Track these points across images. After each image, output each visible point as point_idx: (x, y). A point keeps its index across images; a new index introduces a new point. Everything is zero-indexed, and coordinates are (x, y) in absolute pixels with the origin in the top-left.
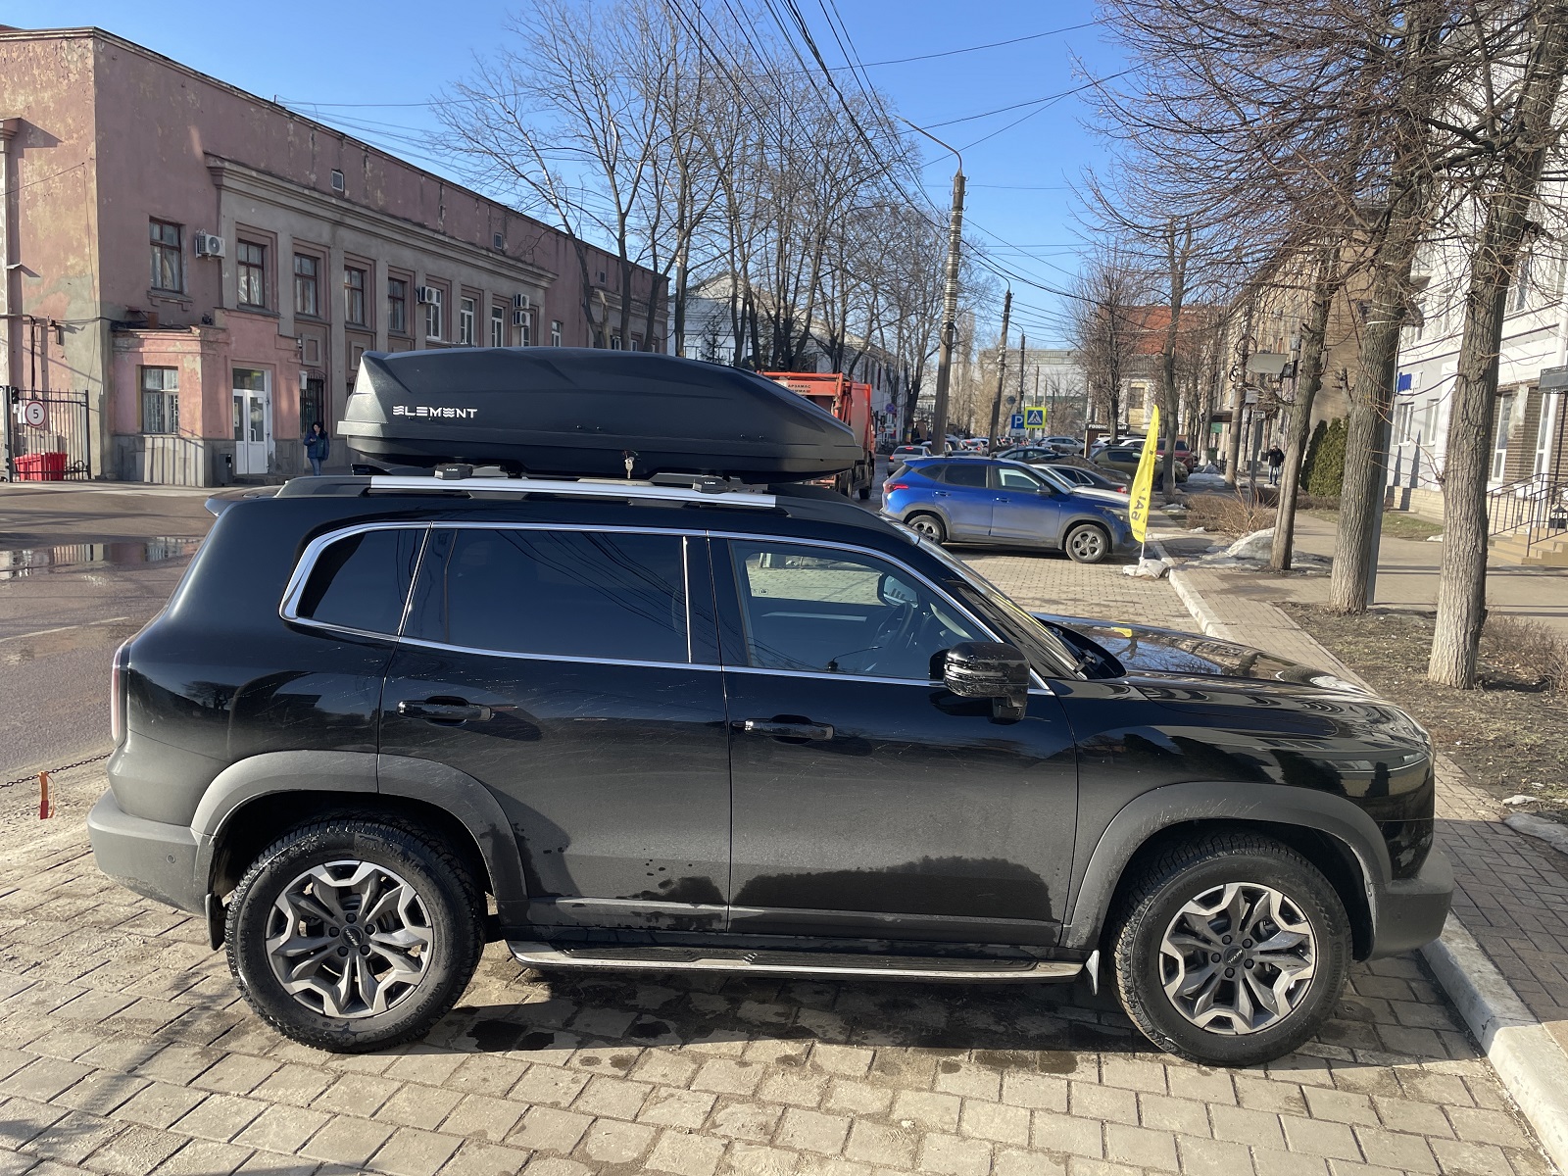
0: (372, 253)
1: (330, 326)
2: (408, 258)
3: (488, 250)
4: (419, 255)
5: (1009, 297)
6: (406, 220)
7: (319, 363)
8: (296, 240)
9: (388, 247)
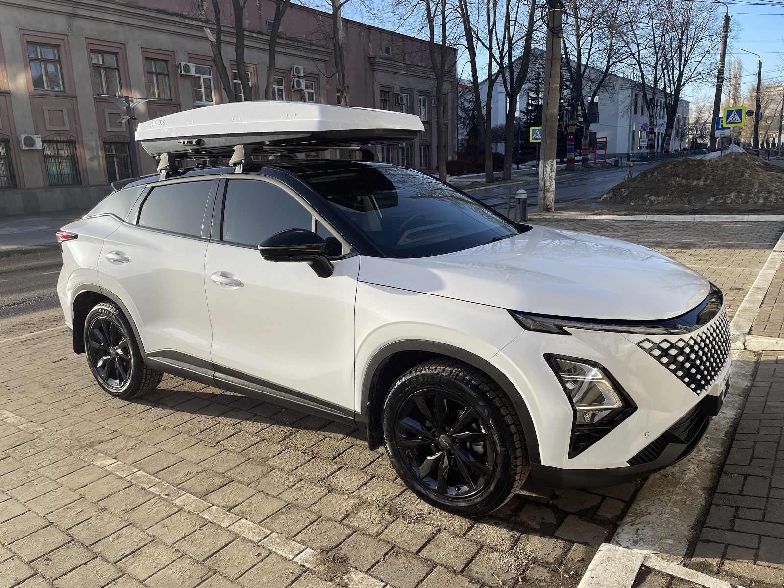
0: (121, 38)
1: (76, 97)
2: (163, 41)
3: (259, 33)
4: (177, 38)
5: (727, 19)
6: (159, 11)
7: (67, 128)
8: (23, 31)
9: (137, 32)
